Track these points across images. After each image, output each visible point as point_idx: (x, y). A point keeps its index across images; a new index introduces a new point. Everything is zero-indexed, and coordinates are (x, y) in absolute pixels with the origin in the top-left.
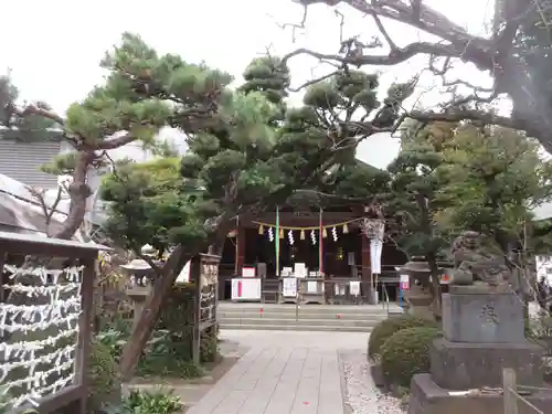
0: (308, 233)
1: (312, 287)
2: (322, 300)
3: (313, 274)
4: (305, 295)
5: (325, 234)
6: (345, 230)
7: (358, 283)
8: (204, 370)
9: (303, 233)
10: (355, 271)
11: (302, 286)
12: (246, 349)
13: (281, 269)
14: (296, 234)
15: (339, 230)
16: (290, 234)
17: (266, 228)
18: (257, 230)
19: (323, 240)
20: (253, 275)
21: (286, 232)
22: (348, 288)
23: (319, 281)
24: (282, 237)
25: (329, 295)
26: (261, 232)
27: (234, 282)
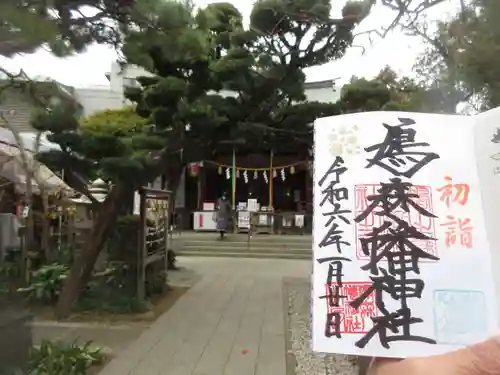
0: (260, 174)
1: (263, 219)
2: (272, 231)
3: (264, 209)
4: (257, 226)
5: (275, 174)
6: (292, 171)
7: (302, 217)
8: (148, 305)
9: (256, 174)
10: (300, 206)
11: (254, 219)
12: (199, 278)
13: (237, 204)
14: (250, 174)
15: (287, 171)
16: (245, 174)
17: (224, 170)
18: (217, 170)
19: (274, 179)
20: (212, 209)
21: (242, 172)
22: (293, 221)
23: (269, 216)
24: (238, 176)
25: (277, 227)
26: (220, 172)
27: (196, 215)
